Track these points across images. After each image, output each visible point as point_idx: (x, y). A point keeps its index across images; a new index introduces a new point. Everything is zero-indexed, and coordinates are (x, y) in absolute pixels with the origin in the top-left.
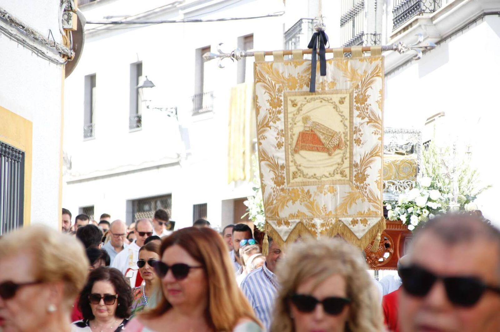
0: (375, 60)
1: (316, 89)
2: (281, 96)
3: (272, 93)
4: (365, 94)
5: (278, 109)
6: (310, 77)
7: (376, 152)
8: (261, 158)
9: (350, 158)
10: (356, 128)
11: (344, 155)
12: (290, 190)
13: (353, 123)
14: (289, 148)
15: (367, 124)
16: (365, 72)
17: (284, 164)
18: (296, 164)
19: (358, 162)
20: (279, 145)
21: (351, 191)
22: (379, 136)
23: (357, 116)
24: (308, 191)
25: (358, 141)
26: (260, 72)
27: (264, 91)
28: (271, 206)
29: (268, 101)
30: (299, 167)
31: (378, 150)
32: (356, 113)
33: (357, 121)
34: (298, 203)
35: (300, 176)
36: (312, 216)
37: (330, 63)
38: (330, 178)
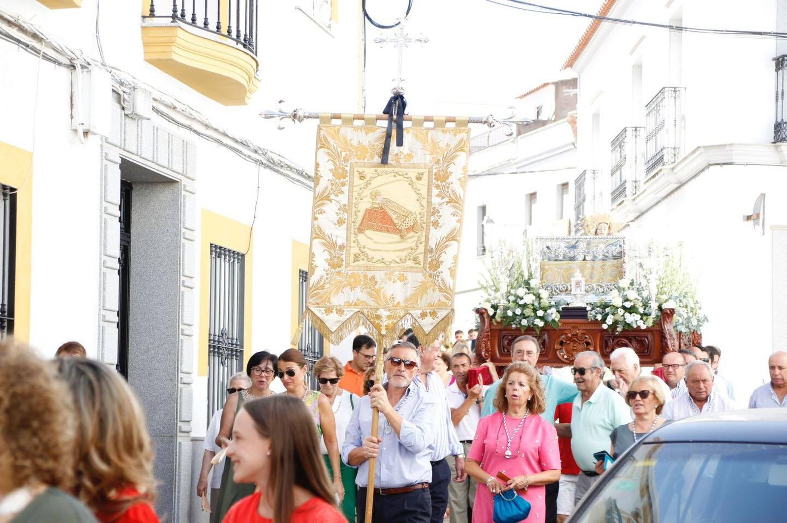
0: (460, 132)
1: (390, 161)
2: (346, 166)
3: (337, 161)
4: (447, 170)
5: (342, 180)
6: (383, 147)
7: (453, 235)
8: (314, 235)
9: (425, 242)
10: (434, 208)
11: (419, 239)
12: (349, 274)
13: (431, 202)
14: (352, 226)
15: (447, 205)
16: (448, 145)
17: (344, 244)
18: (359, 245)
19: (434, 247)
20: (340, 222)
21: (424, 280)
22: (458, 218)
23: (436, 195)
24: (373, 277)
25: (436, 224)
26: (324, 137)
27: (327, 158)
28: (321, 291)
29: (331, 170)
30: (362, 249)
31: (455, 233)
32: (435, 192)
33: (436, 200)
34: (358, 290)
35: (363, 260)
36: (377, 306)
37: (408, 133)
38: (401, 265)
